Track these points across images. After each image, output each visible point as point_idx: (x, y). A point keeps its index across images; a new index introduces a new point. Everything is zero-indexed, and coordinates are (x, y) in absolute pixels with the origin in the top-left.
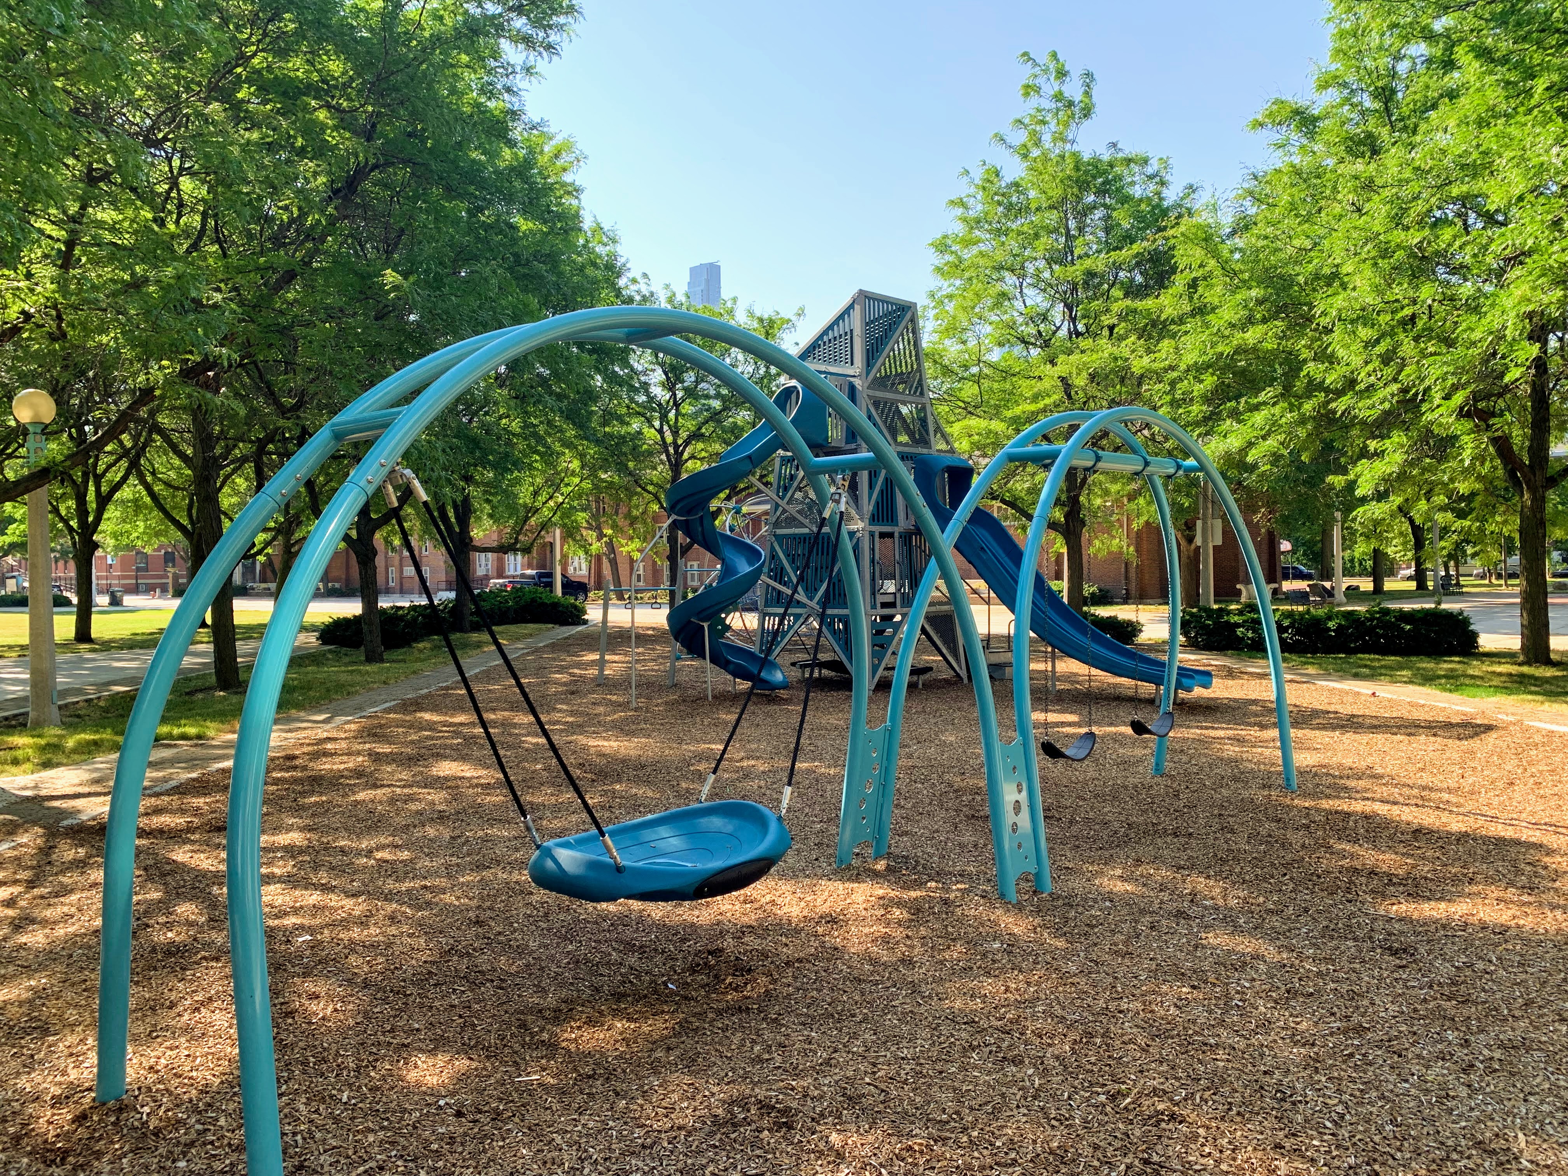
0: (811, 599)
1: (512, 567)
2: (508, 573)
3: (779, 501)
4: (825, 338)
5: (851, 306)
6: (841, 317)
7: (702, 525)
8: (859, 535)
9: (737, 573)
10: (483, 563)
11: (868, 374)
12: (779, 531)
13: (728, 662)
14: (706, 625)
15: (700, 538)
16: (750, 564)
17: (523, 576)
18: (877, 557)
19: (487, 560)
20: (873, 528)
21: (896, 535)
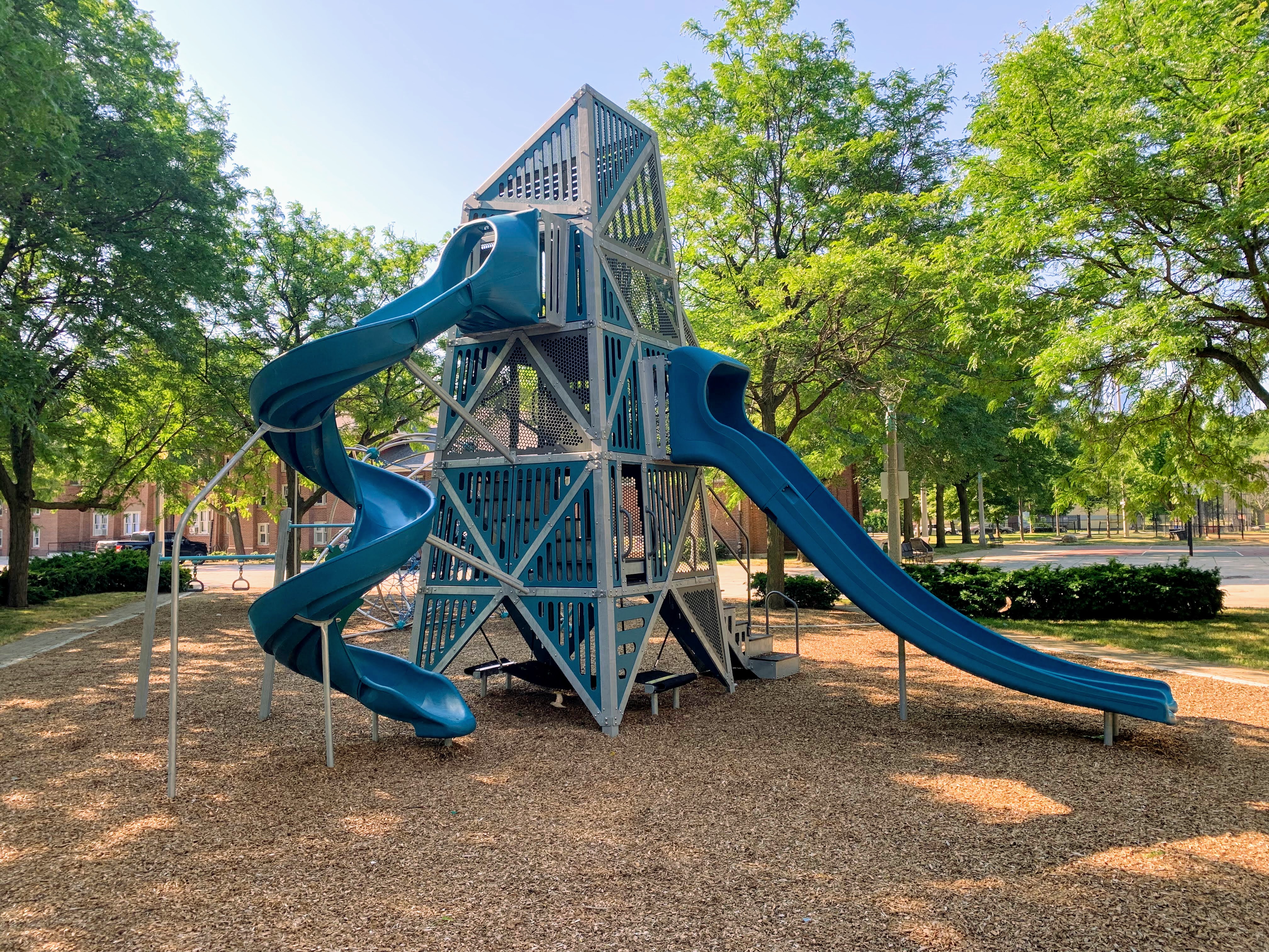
0: (509, 571)
1: (131, 527)
2: (125, 534)
3: (458, 407)
4: (521, 172)
5: (572, 112)
6: (555, 129)
7: (320, 443)
8: (591, 466)
9: (385, 529)
10: (100, 524)
11: (600, 215)
12: (453, 463)
13: (365, 687)
14: (324, 626)
15: (317, 468)
16: (408, 513)
17: (135, 537)
18: (620, 503)
19: (104, 521)
20: (613, 456)
21: (644, 468)
